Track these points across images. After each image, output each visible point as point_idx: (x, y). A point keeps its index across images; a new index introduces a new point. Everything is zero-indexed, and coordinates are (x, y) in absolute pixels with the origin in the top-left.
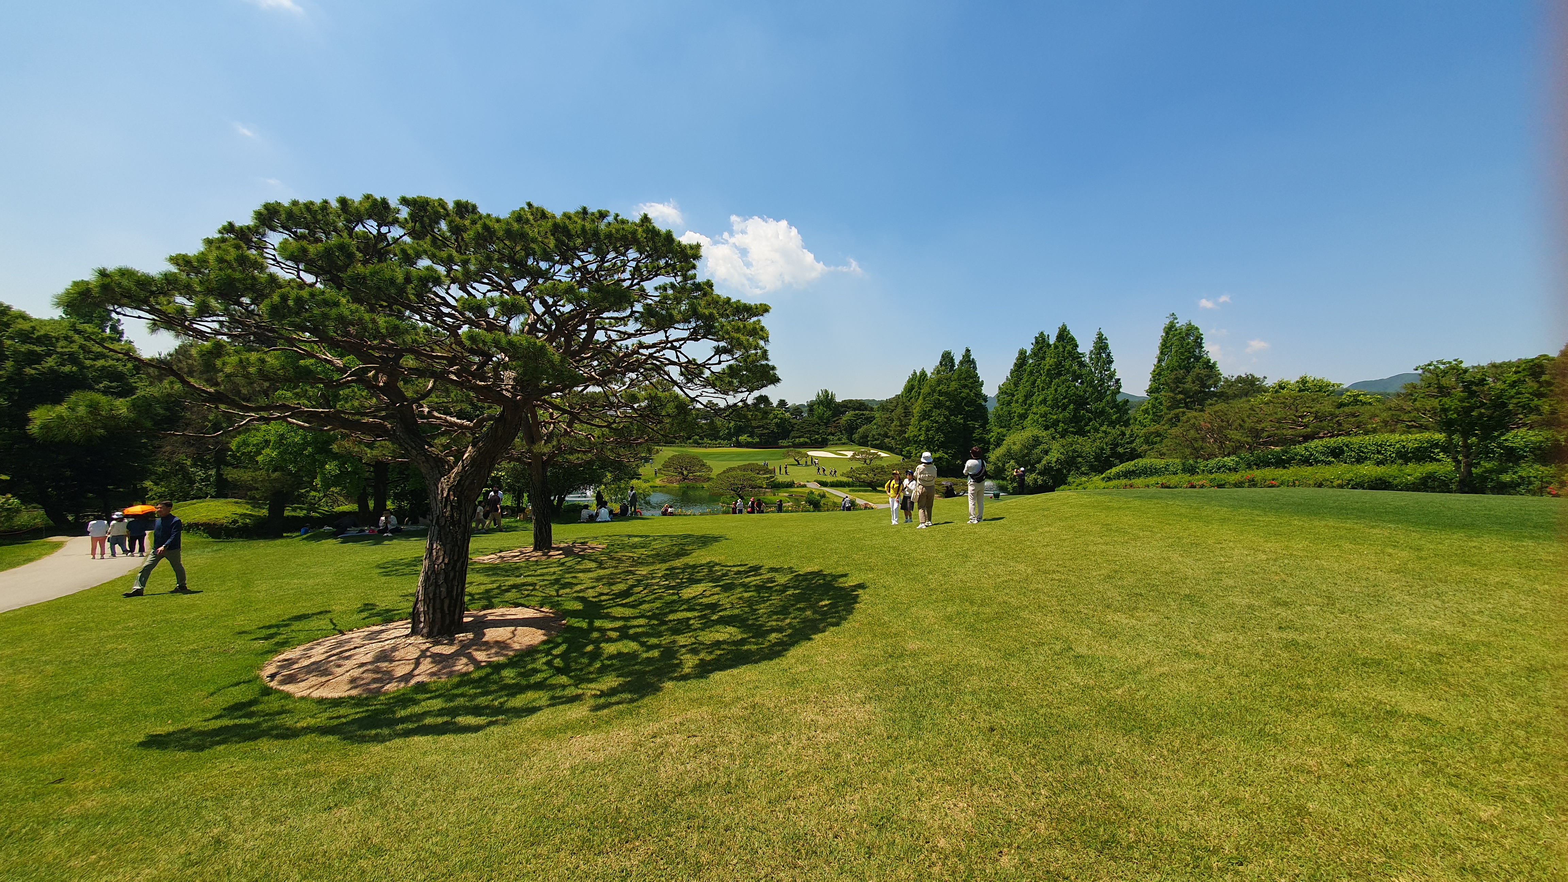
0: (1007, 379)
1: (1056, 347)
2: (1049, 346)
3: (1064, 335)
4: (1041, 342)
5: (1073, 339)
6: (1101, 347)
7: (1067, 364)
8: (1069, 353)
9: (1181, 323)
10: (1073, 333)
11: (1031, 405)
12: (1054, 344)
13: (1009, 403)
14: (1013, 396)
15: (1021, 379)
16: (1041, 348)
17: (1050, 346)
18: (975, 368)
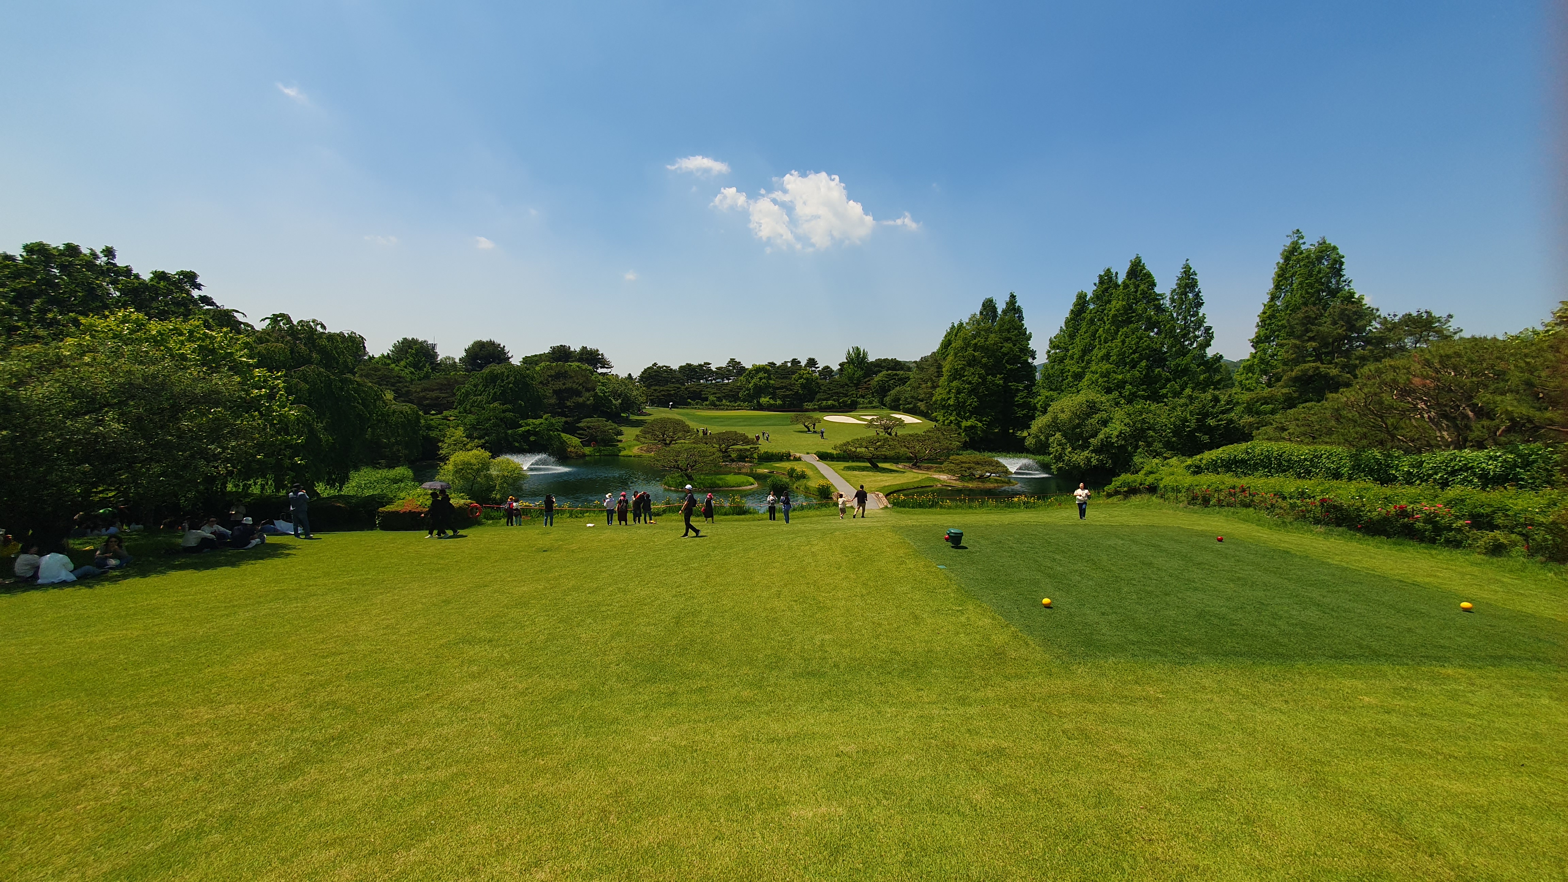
0: (1061, 331)
1: (1126, 286)
2: (1117, 286)
3: (1137, 271)
4: (1107, 281)
5: (1149, 275)
6: (1187, 285)
7: (1139, 308)
8: (1144, 293)
9: (1309, 243)
10: (1149, 268)
11: (1089, 362)
12: (1124, 283)
13: (1062, 361)
14: (1068, 350)
15: (1078, 330)
16: (1106, 290)
17: (1119, 286)
18: (1021, 318)
